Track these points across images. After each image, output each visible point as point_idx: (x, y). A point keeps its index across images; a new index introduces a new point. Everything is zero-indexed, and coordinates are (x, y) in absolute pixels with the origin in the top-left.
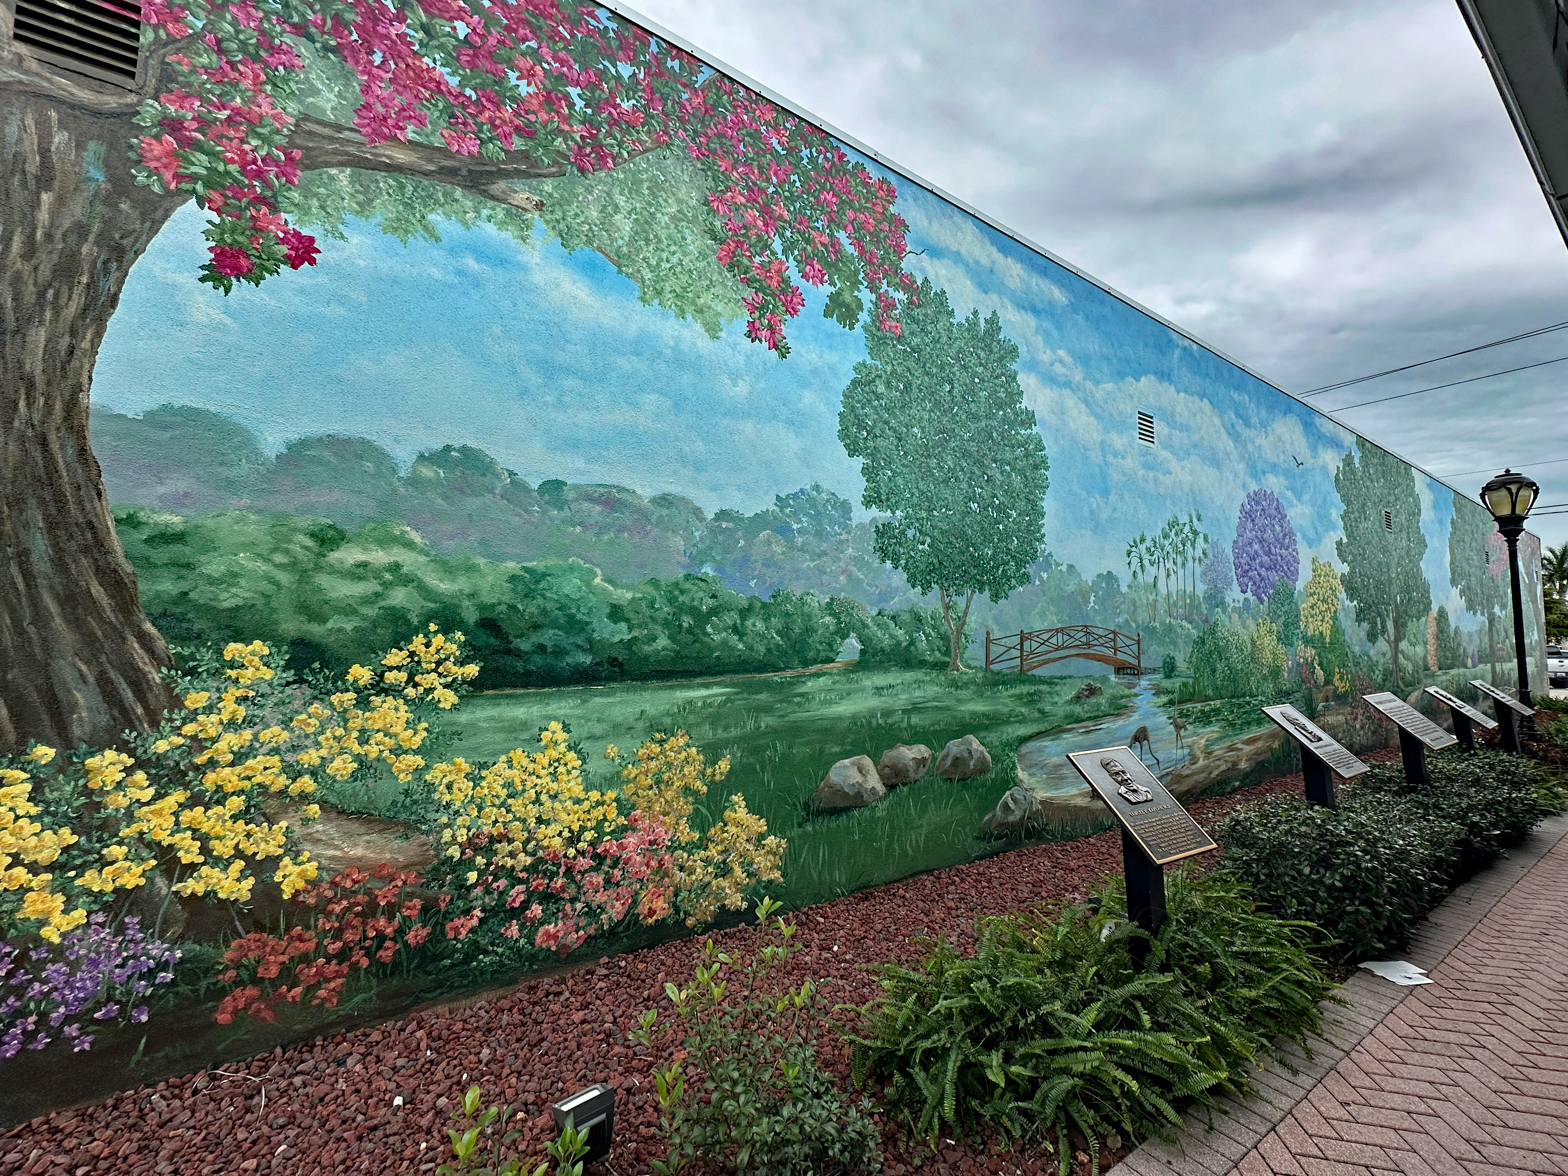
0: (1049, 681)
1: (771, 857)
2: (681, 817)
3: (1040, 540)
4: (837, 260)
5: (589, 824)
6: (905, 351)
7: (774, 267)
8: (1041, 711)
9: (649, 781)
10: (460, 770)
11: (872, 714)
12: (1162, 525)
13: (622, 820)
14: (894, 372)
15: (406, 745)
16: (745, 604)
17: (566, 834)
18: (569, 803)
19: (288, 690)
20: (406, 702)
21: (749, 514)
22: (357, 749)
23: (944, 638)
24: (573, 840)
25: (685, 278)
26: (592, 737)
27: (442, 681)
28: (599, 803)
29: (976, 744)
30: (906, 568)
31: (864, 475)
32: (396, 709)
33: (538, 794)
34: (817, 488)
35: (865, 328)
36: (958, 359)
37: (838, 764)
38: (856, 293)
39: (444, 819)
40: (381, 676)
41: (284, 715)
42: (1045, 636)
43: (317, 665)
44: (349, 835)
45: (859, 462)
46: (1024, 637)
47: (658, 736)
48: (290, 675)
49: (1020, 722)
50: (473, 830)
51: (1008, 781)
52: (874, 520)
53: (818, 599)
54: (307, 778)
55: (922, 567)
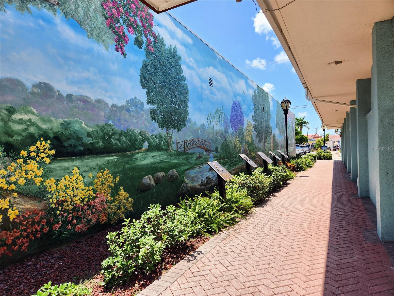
0: (191, 154)
1: (130, 204)
2: (108, 194)
3: (188, 114)
4: (137, 27)
5: (86, 196)
6: (154, 57)
7: (121, 28)
8: (189, 162)
9: (100, 184)
10: (53, 182)
11: (151, 163)
12: (215, 110)
13: (94, 195)
14: (152, 63)
15: (38, 175)
16: (120, 132)
17: (81, 199)
18: (81, 190)
19: (5, 159)
20: (37, 162)
21: (120, 105)
22: (25, 176)
23: (167, 142)
24: (82, 201)
25: (98, 30)
26: (85, 171)
27: (46, 155)
28: (88, 190)
29: (175, 172)
30: (158, 122)
31: (147, 94)
32: (34, 164)
33: (73, 188)
34: (135, 98)
35: (145, 49)
36: (167, 60)
37: (144, 178)
38: (142, 38)
39: (50, 196)
40: (29, 154)
41: (5, 166)
42: (190, 142)
43: (12, 151)
44: (25, 202)
45: (145, 90)
46: (185, 142)
47: (101, 171)
48: (5, 154)
49: (185, 165)
50: (58, 199)
51: (183, 182)
52: (150, 108)
53: (137, 131)
54: (13, 185)
55: (161, 122)
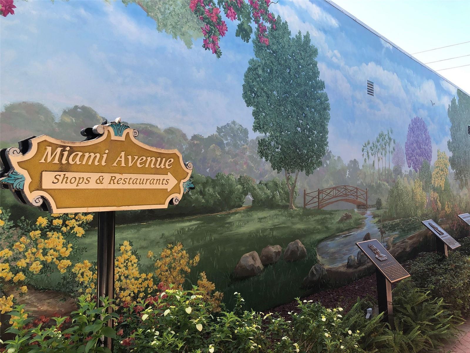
0: (330, 213)
1: (217, 301)
2: (180, 284)
3: (326, 145)
4: (241, 7)
5: (141, 290)
6: (270, 53)
7: (214, 12)
8: (326, 227)
9: (166, 268)
10: (86, 266)
11: (257, 231)
12: (377, 136)
13: (155, 287)
14: (266, 63)
15: (63, 255)
16: (205, 180)
17: (132, 295)
18: (133, 280)
19: (11, 231)
20: (63, 234)
21: (206, 136)
22: (42, 258)
23: (287, 193)
24: (135, 298)
25: (176, 18)
26: (142, 248)
27: (78, 223)
28: (146, 279)
29: (300, 244)
30: (271, 161)
31: (253, 115)
32: (58, 238)
33: (120, 276)
34: (234, 123)
35: (253, 42)
36: (292, 56)
37: (244, 256)
38: (249, 24)
39: (81, 290)
40: (51, 222)
41: (10, 243)
42: (328, 191)
43: (23, 218)
44: (40, 300)
45: (251, 109)
46: (320, 192)
47: (169, 246)
48: (11, 223)
49: (318, 233)
50: (93, 295)
51: (313, 261)
52: (257, 138)
53: (235, 177)
54: (21, 273)
55: (278, 160)
